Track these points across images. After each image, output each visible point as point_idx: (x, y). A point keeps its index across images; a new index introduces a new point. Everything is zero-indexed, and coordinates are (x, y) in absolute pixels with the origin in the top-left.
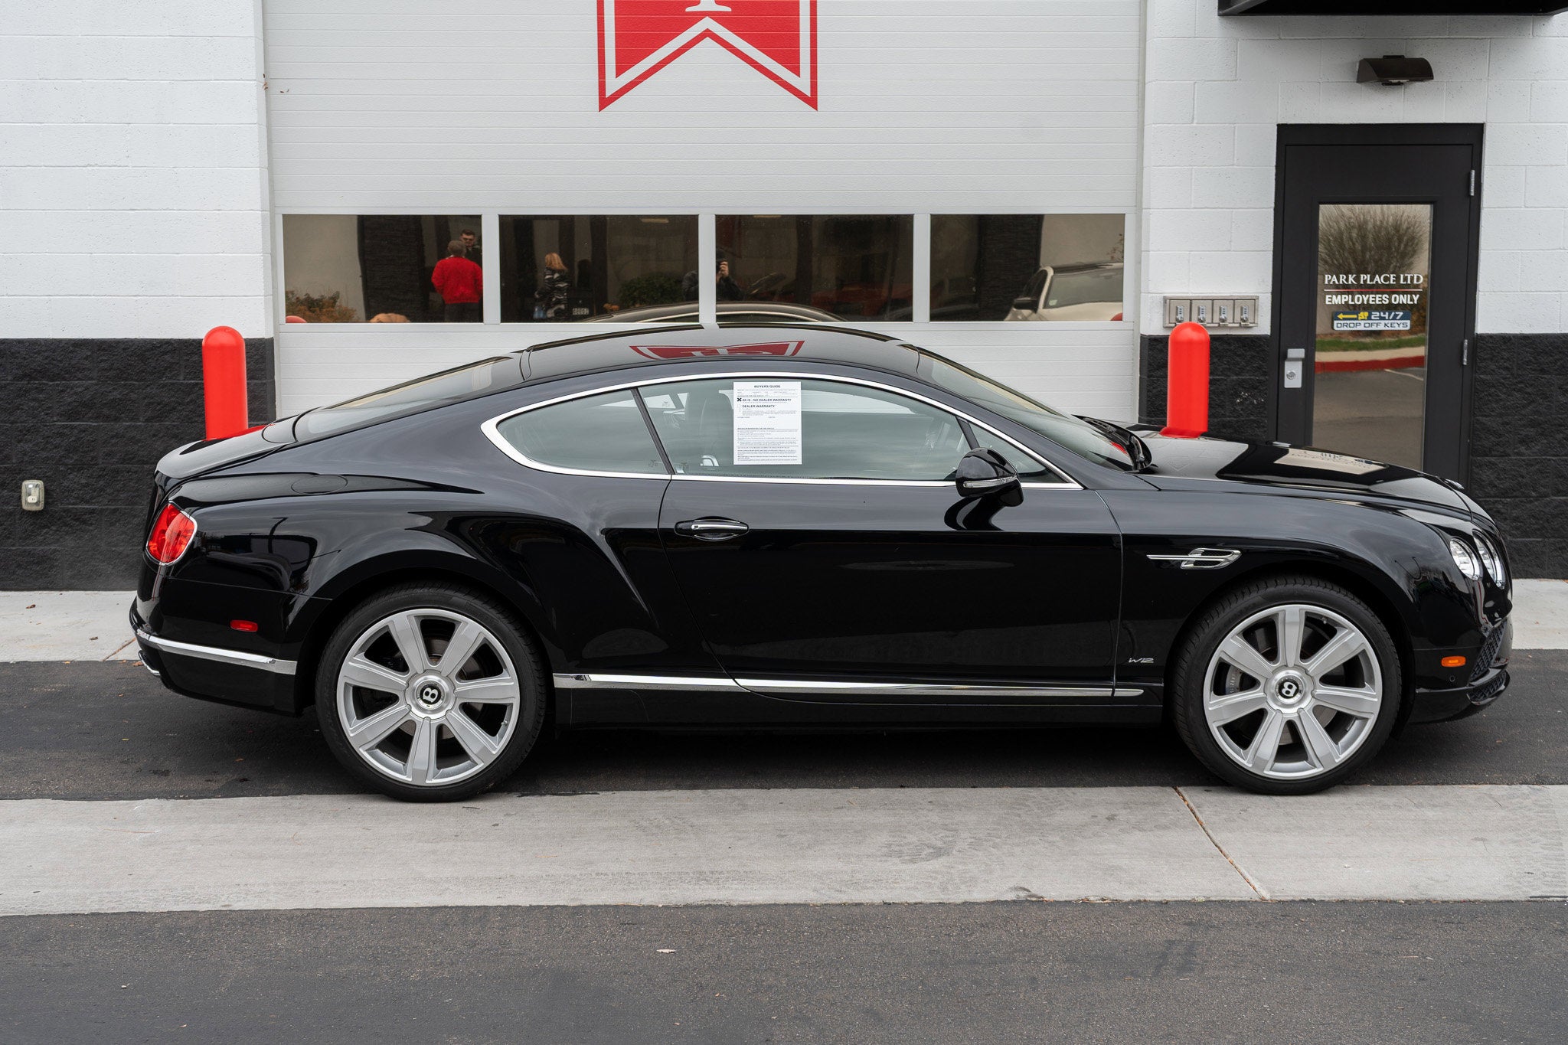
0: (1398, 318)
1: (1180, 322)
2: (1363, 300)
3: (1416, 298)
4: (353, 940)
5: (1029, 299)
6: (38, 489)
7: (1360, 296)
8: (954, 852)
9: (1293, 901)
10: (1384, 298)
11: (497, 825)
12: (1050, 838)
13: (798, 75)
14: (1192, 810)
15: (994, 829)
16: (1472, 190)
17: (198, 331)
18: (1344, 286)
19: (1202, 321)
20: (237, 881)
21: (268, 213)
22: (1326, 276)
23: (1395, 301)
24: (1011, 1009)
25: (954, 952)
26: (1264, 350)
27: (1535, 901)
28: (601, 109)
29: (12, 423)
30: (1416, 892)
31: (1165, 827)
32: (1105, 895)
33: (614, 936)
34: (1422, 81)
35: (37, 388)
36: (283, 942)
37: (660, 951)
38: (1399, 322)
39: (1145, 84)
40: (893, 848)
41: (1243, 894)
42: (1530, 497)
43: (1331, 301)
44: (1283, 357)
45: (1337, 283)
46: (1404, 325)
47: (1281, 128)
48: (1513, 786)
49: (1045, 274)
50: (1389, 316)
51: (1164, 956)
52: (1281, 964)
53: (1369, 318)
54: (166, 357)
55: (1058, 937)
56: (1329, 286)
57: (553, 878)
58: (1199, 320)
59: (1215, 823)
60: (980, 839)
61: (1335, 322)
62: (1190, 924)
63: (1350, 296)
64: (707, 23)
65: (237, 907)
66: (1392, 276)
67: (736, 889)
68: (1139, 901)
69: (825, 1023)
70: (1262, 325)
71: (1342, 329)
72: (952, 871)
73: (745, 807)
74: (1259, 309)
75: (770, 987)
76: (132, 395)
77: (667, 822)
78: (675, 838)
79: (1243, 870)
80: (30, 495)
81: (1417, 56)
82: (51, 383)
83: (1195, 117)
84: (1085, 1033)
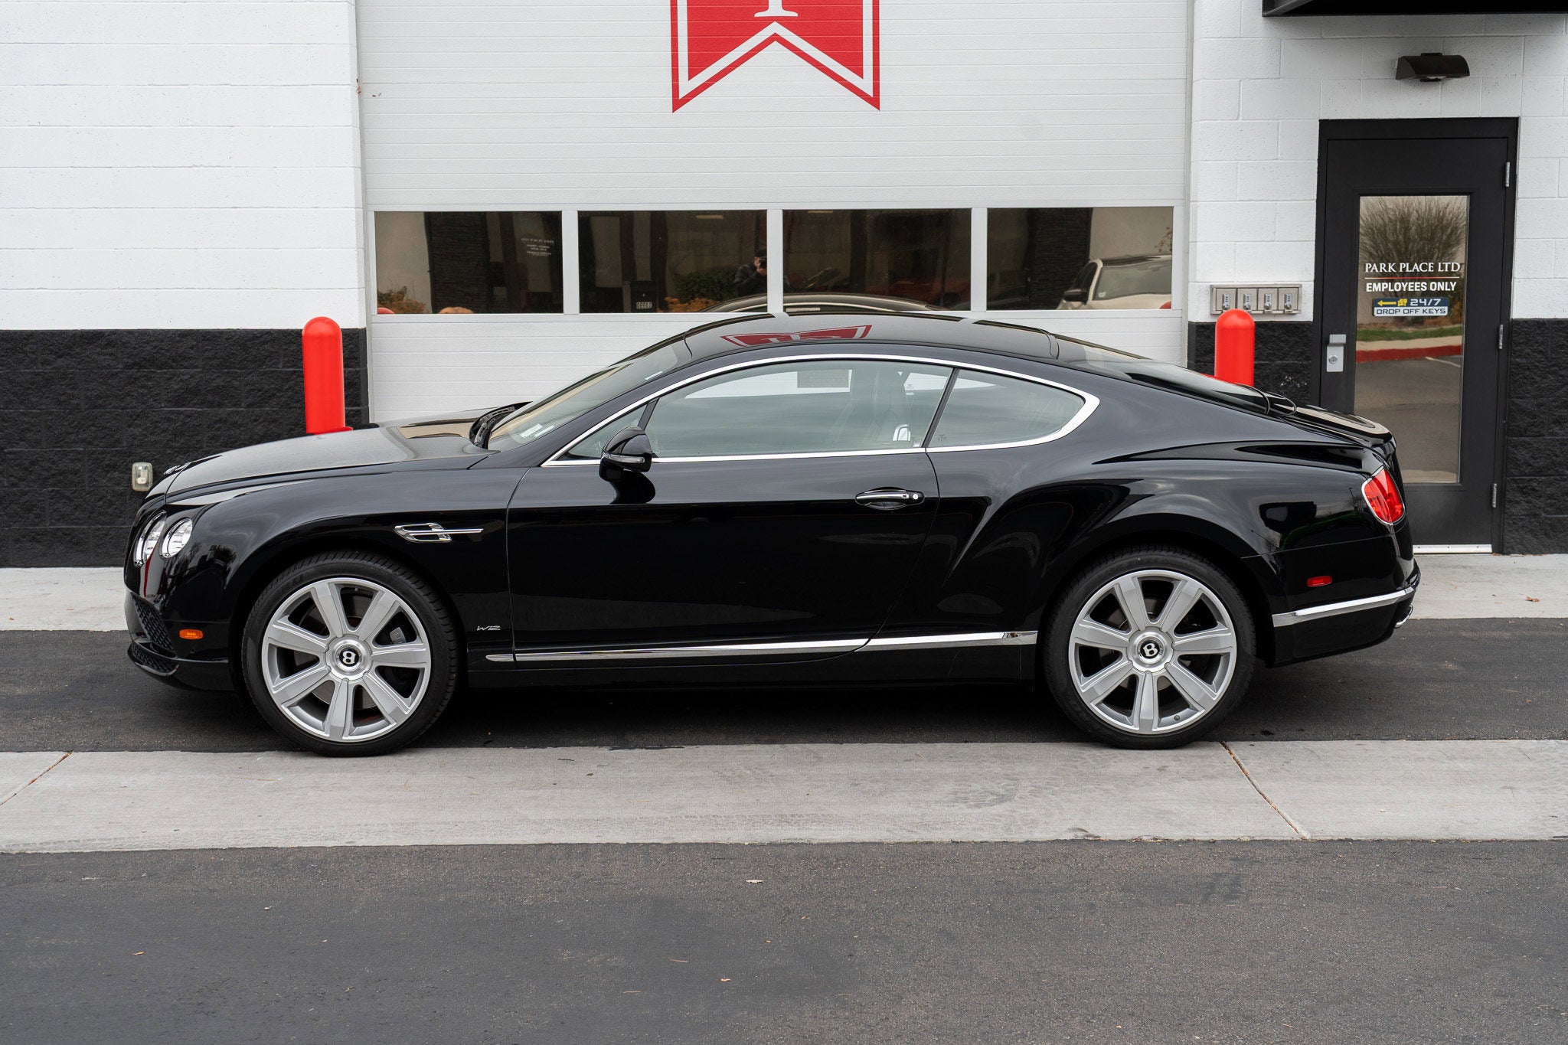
0: (1436, 304)
1: (1226, 309)
2: (1402, 288)
3: (1453, 286)
4: (468, 871)
5: (1079, 290)
6: (147, 471)
7: (1399, 284)
8: (1016, 798)
9: (1332, 841)
10: (1422, 285)
11: (592, 775)
12: (1105, 787)
13: (862, 76)
14: (1237, 763)
15: (1054, 779)
16: (1508, 182)
17: (297, 322)
18: (1383, 274)
19: (1247, 309)
20: (359, 822)
21: (361, 210)
22: (1367, 265)
23: (1433, 288)
24: (1072, 931)
25: (1018, 882)
26: (1306, 336)
27: (1557, 841)
28: (674, 109)
29: (122, 409)
30: (1446, 833)
31: (1212, 777)
32: (1157, 835)
33: (706, 868)
34: (1458, 77)
35: (145, 376)
36: (406, 872)
37: (749, 881)
38: (1437, 308)
39: (1192, 82)
40: (959, 795)
41: (1286, 834)
42: (1564, 475)
43: (1371, 289)
44: (1325, 343)
45: (1377, 271)
46: (1441, 311)
47: (1324, 124)
48: (1542, 741)
49: (1095, 266)
50: (1428, 302)
51: (1212, 886)
52: (1320, 892)
53: (1408, 305)
54: (266, 346)
55: (1113, 870)
56: (1369, 275)
57: (646, 820)
58: (1245, 307)
59: (1259, 773)
60: (1040, 787)
61: (1376, 309)
62: (1236, 859)
63: (1390, 284)
64: (775, 28)
65: (360, 843)
66: (1430, 264)
67: (816, 830)
68: (1189, 840)
69: (903, 941)
70: (1306, 312)
71: (1382, 315)
72: (1015, 814)
73: (820, 759)
74: (1303, 296)
75: (851, 911)
76: (236, 383)
77: (748, 772)
78: (756, 786)
79: (1285, 814)
80: (139, 476)
81: (1454, 53)
82: (159, 371)
83: (1241, 113)
84: (1140, 949)
